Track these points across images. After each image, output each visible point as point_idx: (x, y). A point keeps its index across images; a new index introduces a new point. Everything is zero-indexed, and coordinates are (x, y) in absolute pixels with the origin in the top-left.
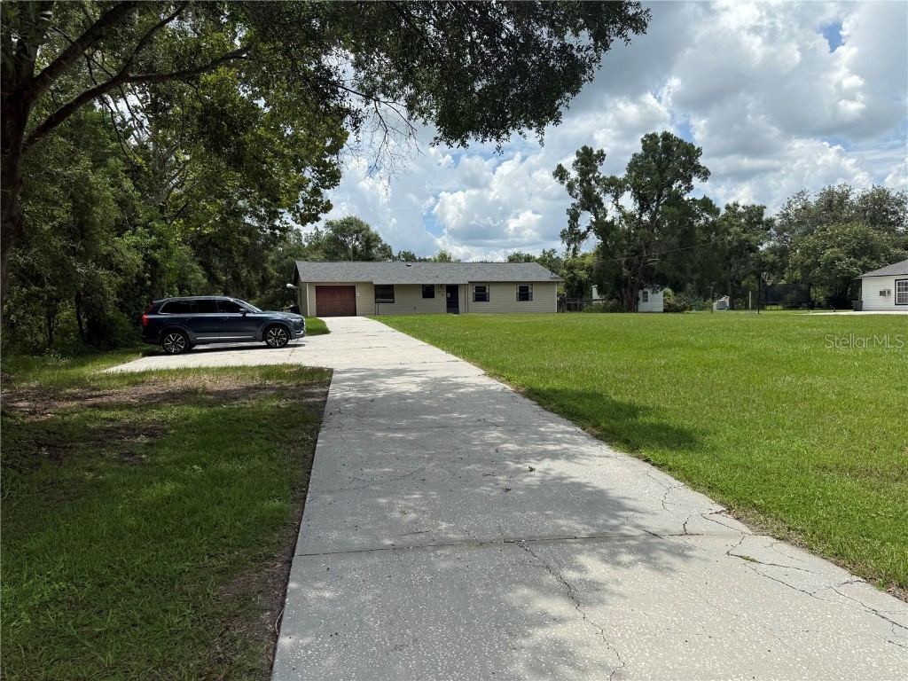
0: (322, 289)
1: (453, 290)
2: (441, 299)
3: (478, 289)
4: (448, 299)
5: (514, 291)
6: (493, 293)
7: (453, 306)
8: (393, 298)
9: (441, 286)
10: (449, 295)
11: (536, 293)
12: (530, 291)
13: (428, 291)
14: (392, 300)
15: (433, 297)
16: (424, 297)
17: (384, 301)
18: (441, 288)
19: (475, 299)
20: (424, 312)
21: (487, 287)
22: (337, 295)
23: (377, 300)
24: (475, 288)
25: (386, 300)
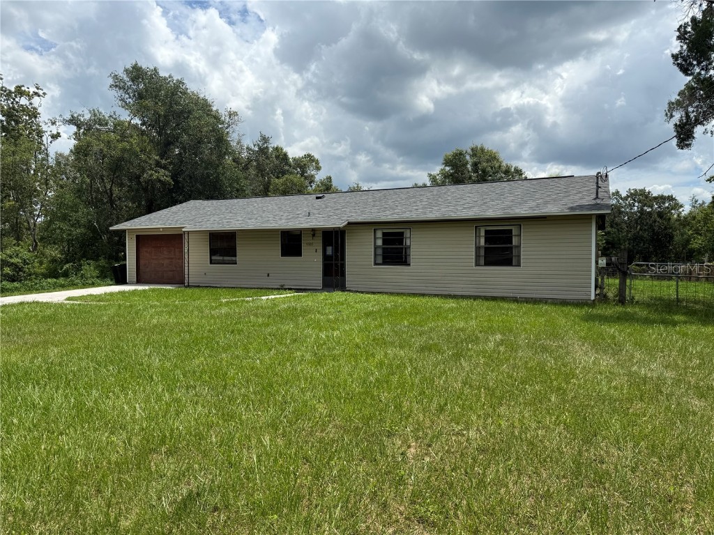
0: (143, 240)
1: (334, 241)
2: (312, 260)
3: (388, 238)
4: (325, 257)
5: (467, 246)
6: (417, 245)
7: (334, 276)
8: (235, 255)
9: (313, 232)
10: (329, 251)
11: (528, 245)
12: (515, 241)
13: (291, 242)
14: (234, 258)
15: (300, 254)
16: (283, 255)
17: (223, 260)
18: (314, 235)
19: (380, 260)
20: (282, 284)
21: (407, 234)
22: (165, 248)
23: (213, 258)
24: (379, 234)
25: (226, 258)
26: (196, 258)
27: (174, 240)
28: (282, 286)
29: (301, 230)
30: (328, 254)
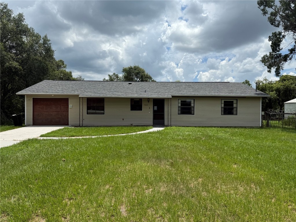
0: (37, 101)
1: (159, 104)
2: (148, 112)
4: (154, 111)
5: (218, 107)
8: (104, 110)
9: (148, 99)
11: (240, 107)
12: (235, 105)
13: (136, 104)
14: (102, 111)
15: (141, 110)
16: (132, 110)
17: (96, 112)
18: (148, 101)
19: (180, 112)
20: (131, 123)
21: (192, 101)
22: (53, 106)
23: (89, 111)
24: (180, 101)
25: (97, 111)
27: (60, 101)
28: (132, 124)
29: (142, 99)
30: (155, 109)
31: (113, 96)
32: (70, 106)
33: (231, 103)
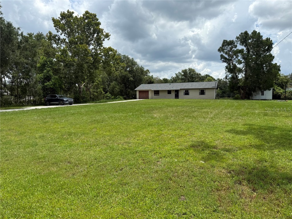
0: (140, 92)
1: (177, 92)
2: (173, 94)
4: (175, 94)
5: (198, 92)
6: (190, 92)
7: (177, 96)
9: (173, 90)
10: (176, 93)
12: (204, 92)
13: (169, 92)
14: (159, 95)
15: (171, 94)
16: (168, 94)
17: (156, 95)
19: (184, 94)
21: (189, 90)
22: (144, 93)
24: (184, 91)
26: (150, 94)
27: (147, 92)
29: (171, 90)
31: (162, 90)
32: (149, 93)
33: (203, 91)
